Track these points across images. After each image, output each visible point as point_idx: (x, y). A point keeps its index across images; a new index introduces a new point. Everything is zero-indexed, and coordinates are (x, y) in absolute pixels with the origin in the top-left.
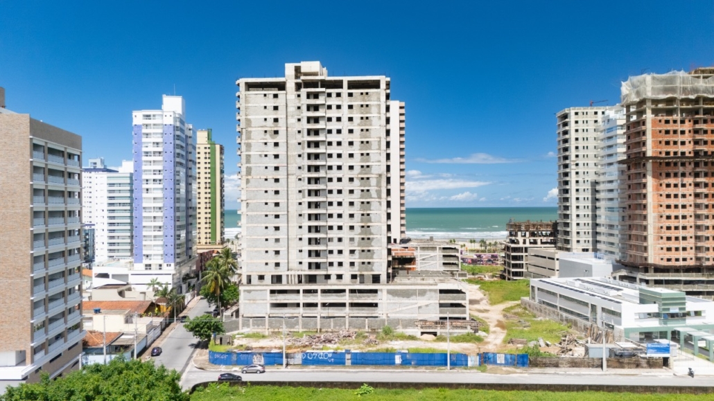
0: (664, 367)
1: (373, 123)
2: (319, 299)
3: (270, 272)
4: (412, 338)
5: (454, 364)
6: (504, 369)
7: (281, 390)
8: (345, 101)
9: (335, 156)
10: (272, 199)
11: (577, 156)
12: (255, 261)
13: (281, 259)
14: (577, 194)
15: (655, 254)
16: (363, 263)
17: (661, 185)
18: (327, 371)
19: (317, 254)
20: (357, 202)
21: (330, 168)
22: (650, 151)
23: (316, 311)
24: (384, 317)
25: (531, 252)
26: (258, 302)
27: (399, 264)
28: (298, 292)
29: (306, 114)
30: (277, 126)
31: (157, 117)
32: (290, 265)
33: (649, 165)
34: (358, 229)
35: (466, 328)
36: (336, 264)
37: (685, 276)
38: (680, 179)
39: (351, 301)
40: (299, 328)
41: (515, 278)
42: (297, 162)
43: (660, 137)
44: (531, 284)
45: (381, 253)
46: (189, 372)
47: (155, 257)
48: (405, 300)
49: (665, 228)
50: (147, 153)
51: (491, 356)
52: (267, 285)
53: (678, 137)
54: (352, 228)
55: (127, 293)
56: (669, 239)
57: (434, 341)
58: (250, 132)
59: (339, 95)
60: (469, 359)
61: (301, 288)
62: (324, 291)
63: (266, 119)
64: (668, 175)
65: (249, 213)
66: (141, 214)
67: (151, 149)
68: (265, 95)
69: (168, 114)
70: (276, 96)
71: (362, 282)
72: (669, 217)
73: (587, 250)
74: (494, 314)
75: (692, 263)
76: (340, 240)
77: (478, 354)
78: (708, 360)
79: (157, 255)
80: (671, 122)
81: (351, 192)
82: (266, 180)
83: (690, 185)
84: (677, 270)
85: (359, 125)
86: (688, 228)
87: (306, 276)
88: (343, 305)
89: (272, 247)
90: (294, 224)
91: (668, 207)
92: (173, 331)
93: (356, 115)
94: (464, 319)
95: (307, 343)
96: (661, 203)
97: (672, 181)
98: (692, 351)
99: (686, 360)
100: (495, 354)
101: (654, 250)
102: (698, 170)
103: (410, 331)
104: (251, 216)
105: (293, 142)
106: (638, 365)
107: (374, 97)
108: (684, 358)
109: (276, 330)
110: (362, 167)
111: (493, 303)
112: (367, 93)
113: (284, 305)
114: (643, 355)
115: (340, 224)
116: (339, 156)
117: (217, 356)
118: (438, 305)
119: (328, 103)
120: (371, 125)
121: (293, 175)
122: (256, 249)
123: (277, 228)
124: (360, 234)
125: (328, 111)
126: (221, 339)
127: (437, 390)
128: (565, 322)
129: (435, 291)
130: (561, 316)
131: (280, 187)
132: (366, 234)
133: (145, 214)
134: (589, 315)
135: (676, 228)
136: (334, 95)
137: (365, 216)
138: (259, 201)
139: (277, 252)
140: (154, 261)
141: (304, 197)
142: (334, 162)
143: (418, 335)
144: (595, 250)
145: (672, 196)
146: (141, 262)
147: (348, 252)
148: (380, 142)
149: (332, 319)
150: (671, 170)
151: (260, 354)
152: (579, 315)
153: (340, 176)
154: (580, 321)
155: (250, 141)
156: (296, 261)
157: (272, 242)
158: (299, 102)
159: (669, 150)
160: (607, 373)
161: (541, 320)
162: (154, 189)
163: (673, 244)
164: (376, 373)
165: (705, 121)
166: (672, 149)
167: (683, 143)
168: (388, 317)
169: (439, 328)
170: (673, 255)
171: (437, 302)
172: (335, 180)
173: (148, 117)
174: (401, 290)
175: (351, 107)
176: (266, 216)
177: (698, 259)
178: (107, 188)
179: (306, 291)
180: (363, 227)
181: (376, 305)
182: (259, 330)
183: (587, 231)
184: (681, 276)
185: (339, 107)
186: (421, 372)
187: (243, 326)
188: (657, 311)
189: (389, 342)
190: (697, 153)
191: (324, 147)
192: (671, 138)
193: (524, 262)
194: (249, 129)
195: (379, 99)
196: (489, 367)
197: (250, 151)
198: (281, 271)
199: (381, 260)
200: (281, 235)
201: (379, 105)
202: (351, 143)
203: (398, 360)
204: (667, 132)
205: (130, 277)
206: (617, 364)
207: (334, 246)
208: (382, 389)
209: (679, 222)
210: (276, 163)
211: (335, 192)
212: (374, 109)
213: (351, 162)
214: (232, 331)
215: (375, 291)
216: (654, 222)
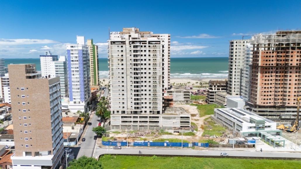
0: (253, 148)
1: (158, 57)
2: (138, 119)
3: (121, 110)
4: (171, 134)
5: (184, 146)
6: (201, 148)
7: (127, 157)
8: (147, 49)
9: (144, 69)
10: (121, 84)
11: (236, 59)
12: (116, 106)
13: (125, 105)
14: (235, 73)
15: (259, 101)
16: (154, 107)
17: (263, 76)
18: (142, 149)
19: (138, 104)
20: (152, 85)
21: (142, 73)
22: (260, 63)
23: (137, 124)
24: (161, 126)
25: (217, 93)
26: (117, 120)
27: (167, 102)
28: (131, 117)
29: (133, 54)
30: (122, 58)
31: (76, 47)
32: (128, 107)
33: (259, 69)
34: (152, 95)
35: (189, 130)
36: (144, 107)
37: (269, 109)
38: (270, 74)
39: (149, 121)
40: (132, 130)
41: (211, 103)
42: (130, 71)
43: (264, 58)
44: (215, 111)
45: (160, 104)
46: (96, 148)
47: (77, 99)
48: (168, 120)
49: (263, 92)
50: (73, 60)
51: (196, 143)
52: (120, 115)
53: (271, 58)
54: (150, 95)
55: (68, 113)
56: (265, 96)
57: (178, 135)
58: (113, 60)
59: (145, 46)
60: (189, 144)
61: (132, 116)
62: (140, 117)
63: (118, 55)
64: (266, 73)
65: (113, 89)
66: (71, 83)
67: (74, 59)
68: (118, 46)
69: (80, 46)
70: (122, 47)
71: (153, 114)
72: (265, 88)
73: (238, 94)
74: (200, 121)
75: (272, 104)
76: (146, 99)
77: (192, 143)
78: (269, 144)
79: (78, 98)
80: (269, 53)
81: (150, 82)
82: (119, 77)
83: (274, 76)
84: (267, 107)
85: (152, 57)
86: (272, 92)
87: (134, 111)
88: (147, 122)
89: (122, 101)
90: (129, 93)
91: (265, 84)
92: (87, 129)
93: (152, 54)
94: (189, 127)
95: (135, 136)
96: (263, 83)
97: (267, 75)
98: (264, 140)
99: (261, 145)
100: (198, 143)
101: (259, 100)
102: (277, 71)
103: (170, 131)
104: (114, 90)
105: (128, 63)
106: (244, 147)
107: (158, 47)
108: (261, 144)
109: (124, 130)
110: (154, 73)
111: (201, 116)
112: (155, 46)
113: (126, 122)
114: (246, 144)
115: (146, 93)
116: (145, 69)
117: (105, 143)
118: (180, 122)
119: (141, 49)
120: (157, 58)
121: (128, 75)
122: (116, 102)
123: (123, 95)
124: (153, 97)
125: (141, 52)
126: (105, 135)
127: (178, 157)
128: (225, 127)
129: (179, 117)
130: (224, 124)
131: (124, 80)
132: (155, 97)
133: (73, 83)
134: (232, 125)
135: (268, 92)
136: (143, 46)
137: (155, 91)
138: (116, 85)
139: (123, 103)
140: (77, 101)
141: (133, 84)
142: (143, 71)
143: (173, 133)
144: (240, 95)
145: (267, 80)
146: (72, 101)
147: (149, 103)
148: (160, 64)
149: (143, 127)
150: (267, 71)
151: (119, 142)
152: (229, 125)
153: (146, 76)
154: (230, 127)
155: (113, 63)
156: (130, 106)
157: (121, 99)
158: (131, 49)
159: (267, 63)
160: (234, 150)
161: (217, 125)
162: (76, 74)
163: (266, 98)
164: (158, 150)
165: (282, 52)
166: (268, 63)
167: (273, 61)
168: (162, 126)
169: (180, 130)
170: (266, 101)
171: (180, 121)
172: (144, 77)
173: (72, 47)
174: (167, 117)
175: (149, 51)
176: (119, 90)
177: (275, 103)
178: (55, 67)
179: (134, 117)
180: (154, 94)
181: (158, 122)
182: (118, 130)
183: (238, 87)
184: (268, 109)
185: (145, 51)
186: (173, 149)
187: (112, 129)
188: (255, 126)
189: (163, 135)
190: (277, 64)
191: (140, 66)
192: (268, 59)
193: (214, 97)
194: (113, 59)
195: (160, 48)
196: (196, 147)
197: (113, 67)
198: (125, 109)
199: (160, 106)
200: (125, 97)
201: (160, 50)
202: (150, 64)
203: (165, 145)
204: (267, 56)
205: (69, 106)
206: (238, 147)
207: (144, 101)
208: (160, 157)
209: (269, 90)
210: (122, 71)
211: (144, 82)
212: (158, 52)
213: (150, 71)
214: (108, 130)
215: (158, 117)
216: (260, 90)
